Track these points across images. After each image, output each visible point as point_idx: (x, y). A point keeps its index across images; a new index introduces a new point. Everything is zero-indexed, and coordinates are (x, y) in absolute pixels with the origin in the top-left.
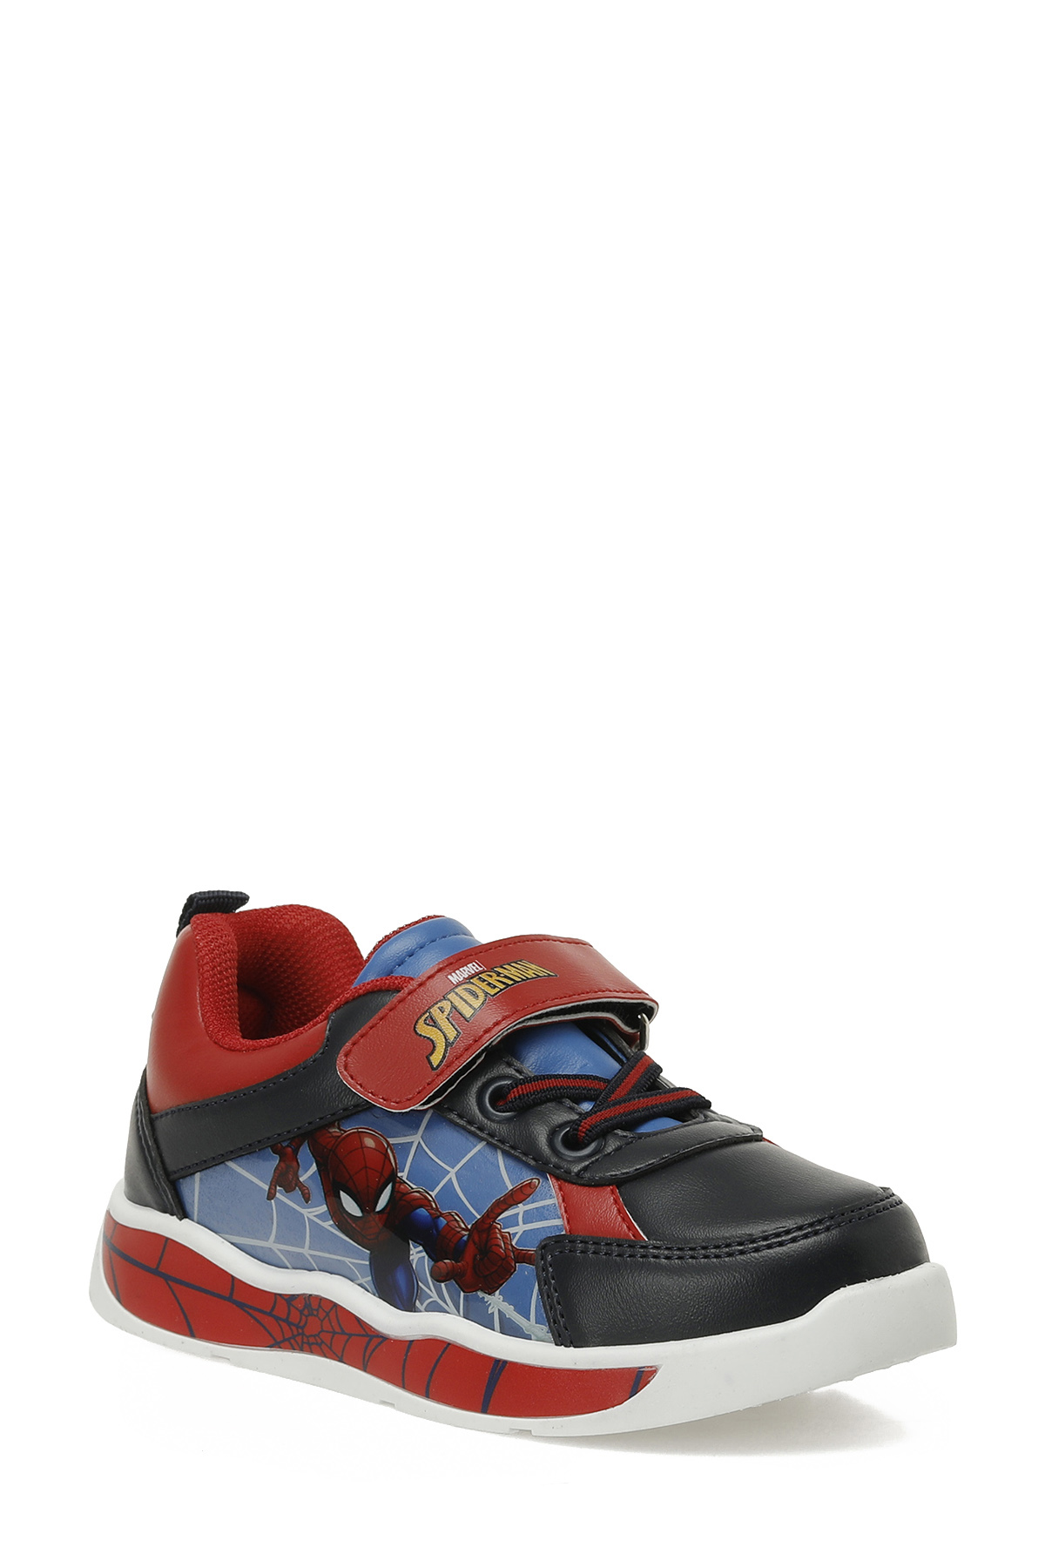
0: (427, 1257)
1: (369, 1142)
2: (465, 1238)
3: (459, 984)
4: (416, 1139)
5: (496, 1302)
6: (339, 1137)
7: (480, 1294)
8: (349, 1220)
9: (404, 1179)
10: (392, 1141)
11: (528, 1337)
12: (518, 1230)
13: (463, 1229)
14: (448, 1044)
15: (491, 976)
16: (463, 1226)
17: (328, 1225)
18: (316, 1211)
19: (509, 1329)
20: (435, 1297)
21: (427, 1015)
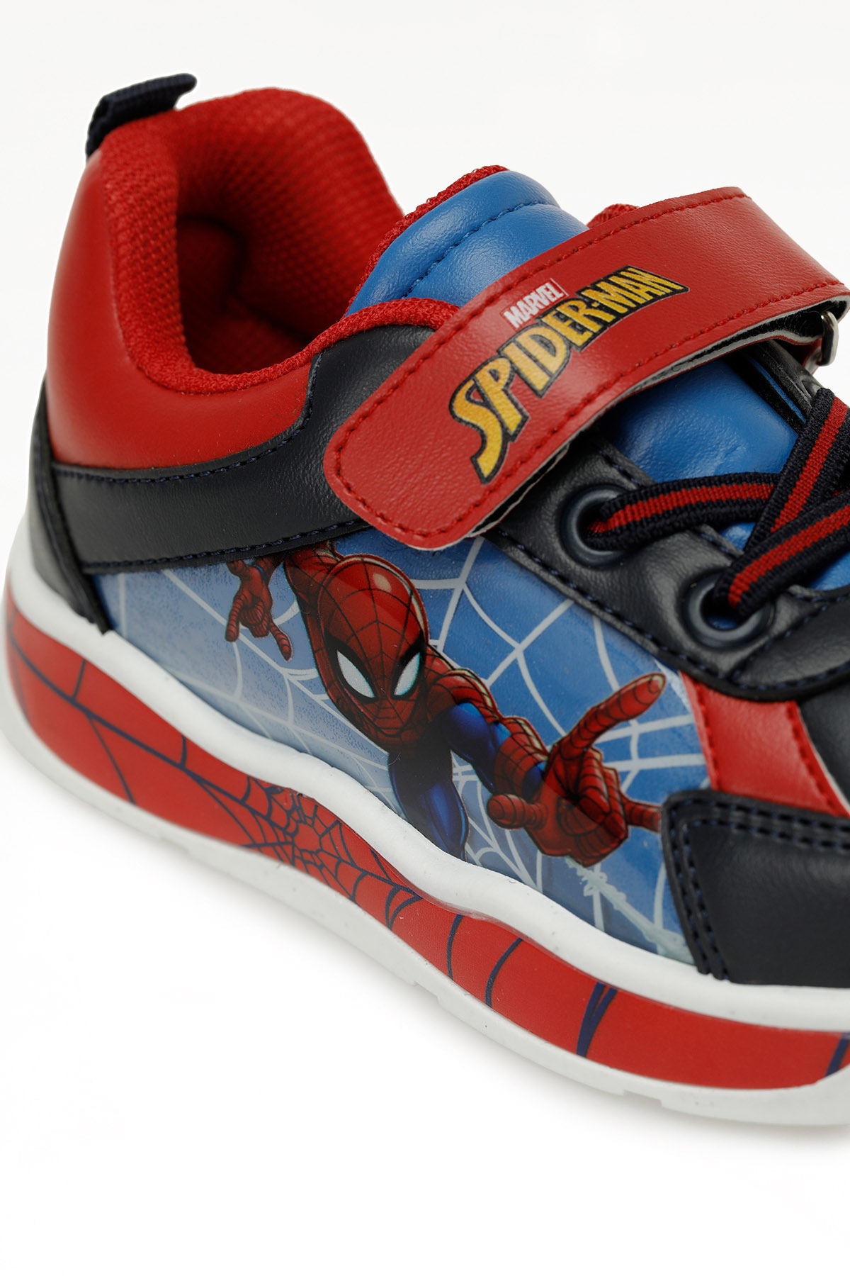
0: (479, 784)
1: (382, 582)
2: (542, 766)
3: (524, 328)
4: (458, 585)
5: (596, 880)
6: (333, 566)
7: (570, 863)
8: (353, 699)
9: (440, 650)
10: (419, 584)
11: (651, 948)
12: (632, 766)
13: (538, 751)
14: (507, 436)
15: (576, 309)
16: (537, 745)
17: (322, 698)
18: (302, 675)
19: (618, 928)
20: (496, 848)
21: (470, 384)
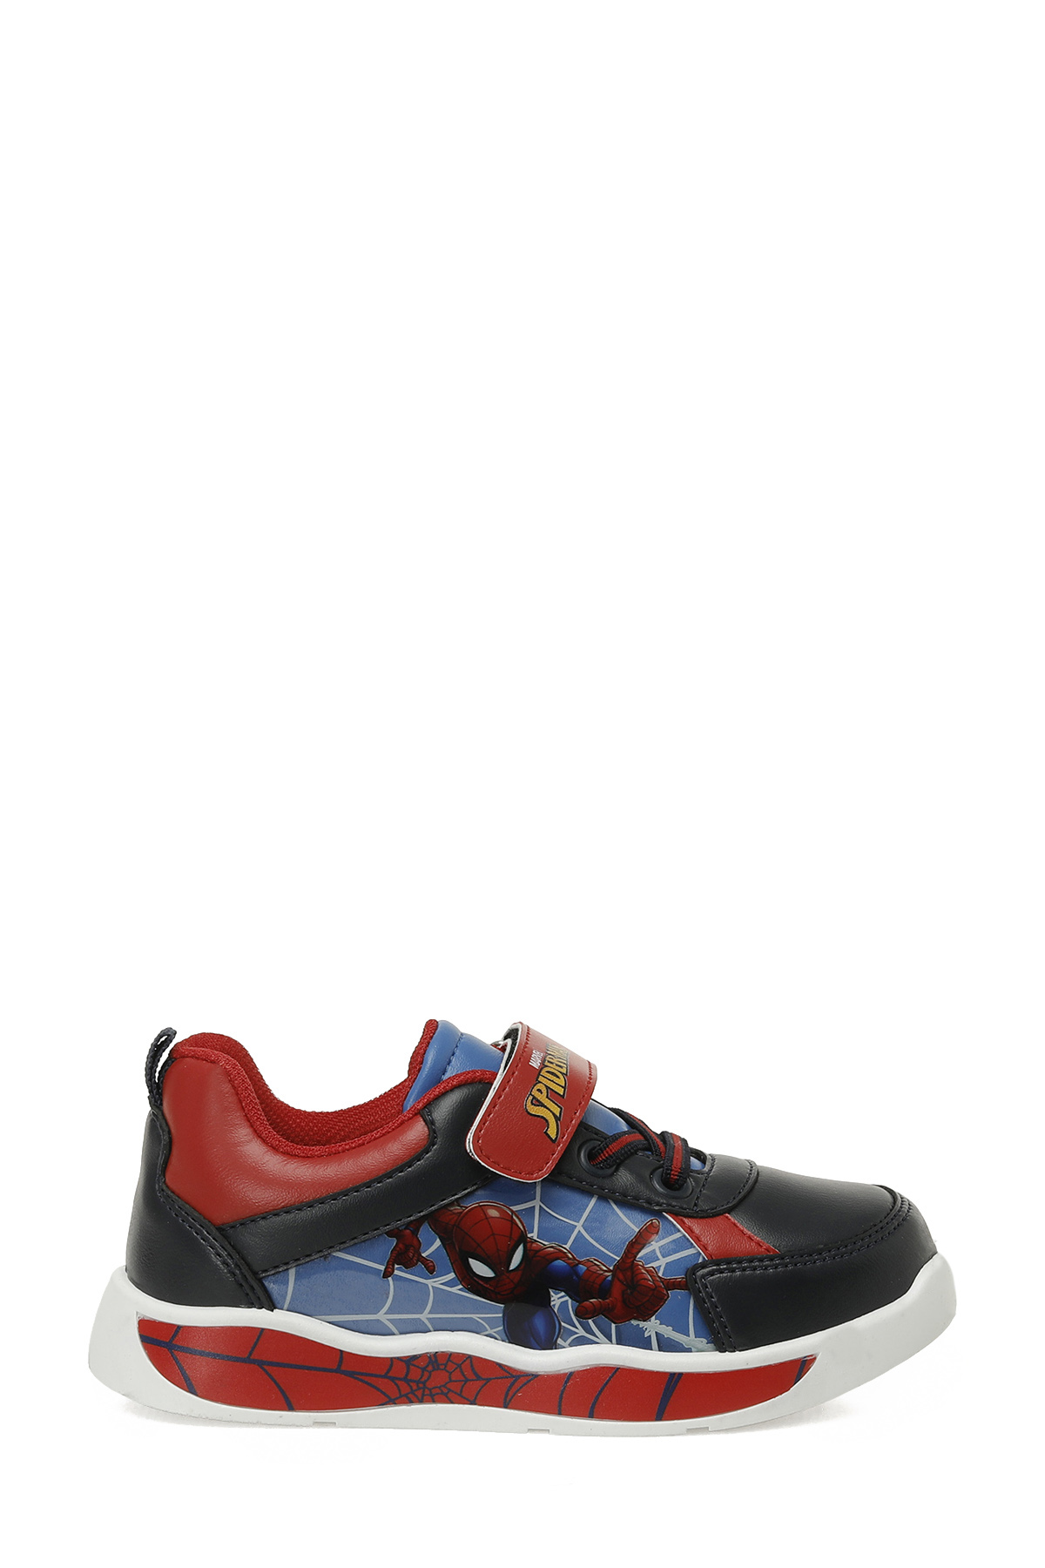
0: (570, 1301)
1: (493, 1213)
2: (609, 1278)
4: (537, 1203)
5: (652, 1326)
6: (461, 1213)
7: (634, 1322)
8: (480, 1282)
9: (535, 1238)
10: (515, 1208)
11: (689, 1350)
12: (661, 1264)
13: (606, 1271)
14: (557, 1119)
16: (605, 1268)
17: (457, 1290)
18: (443, 1282)
19: (669, 1347)
20: (581, 1332)
21: (531, 1098)
